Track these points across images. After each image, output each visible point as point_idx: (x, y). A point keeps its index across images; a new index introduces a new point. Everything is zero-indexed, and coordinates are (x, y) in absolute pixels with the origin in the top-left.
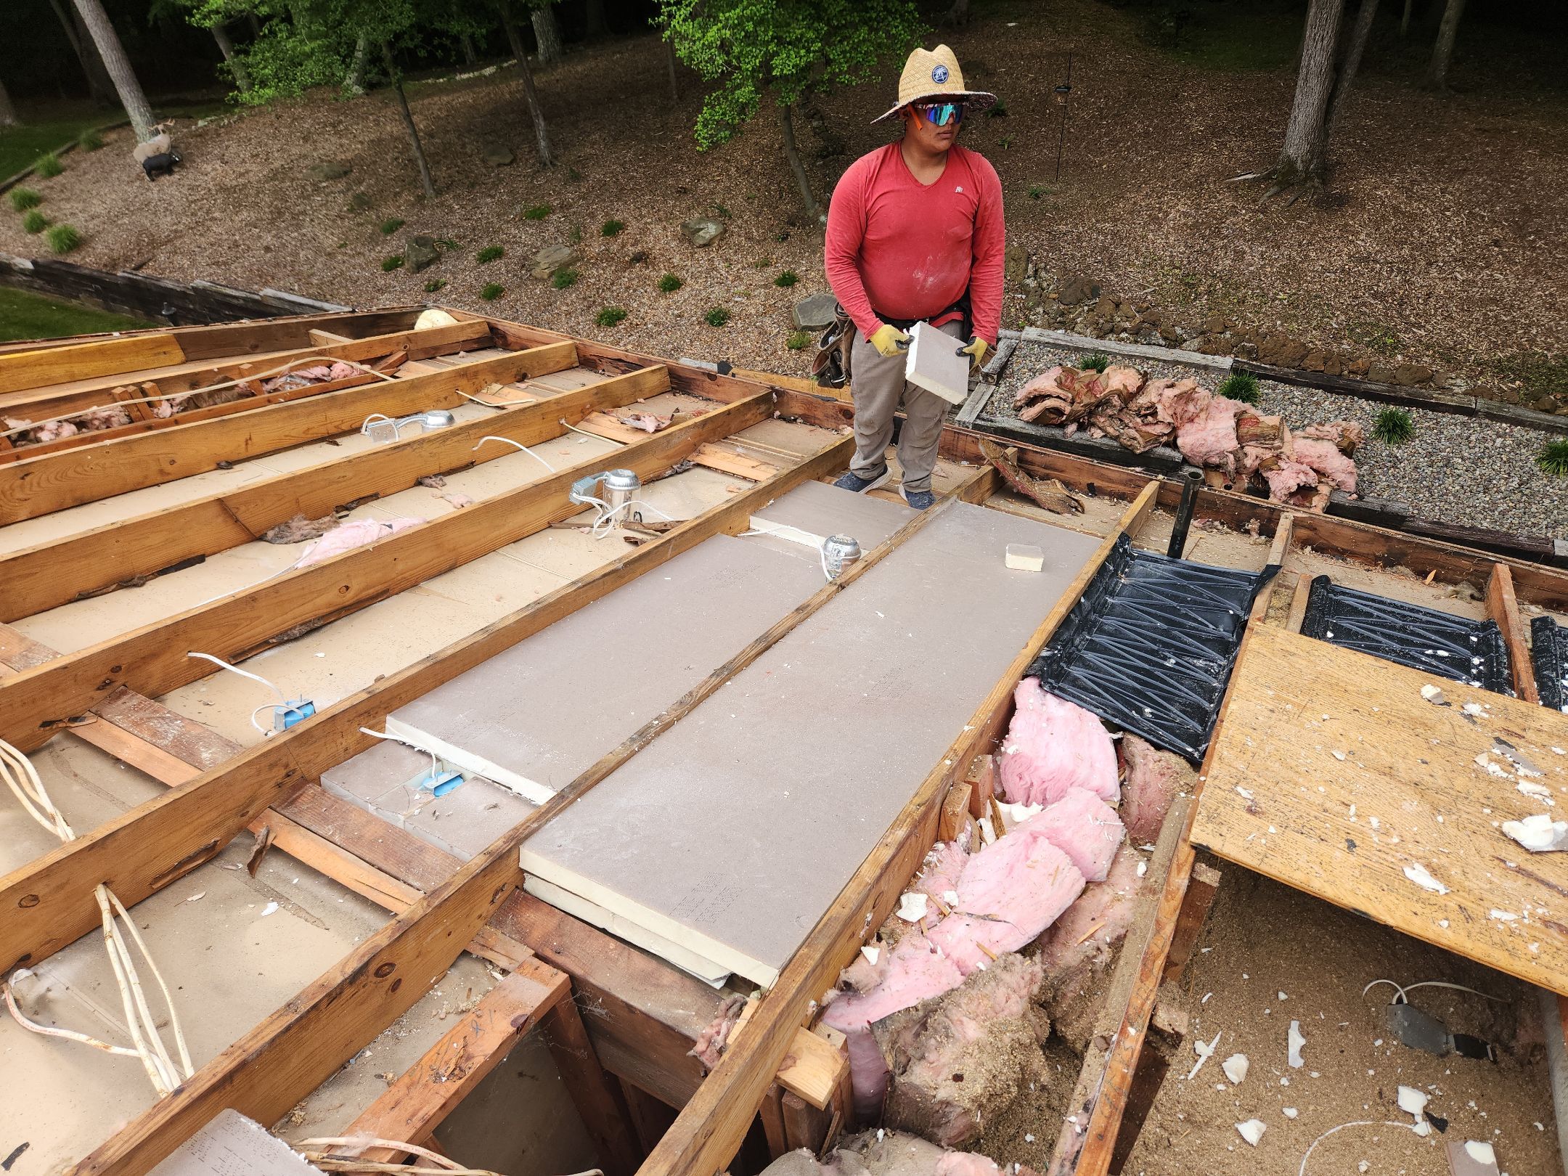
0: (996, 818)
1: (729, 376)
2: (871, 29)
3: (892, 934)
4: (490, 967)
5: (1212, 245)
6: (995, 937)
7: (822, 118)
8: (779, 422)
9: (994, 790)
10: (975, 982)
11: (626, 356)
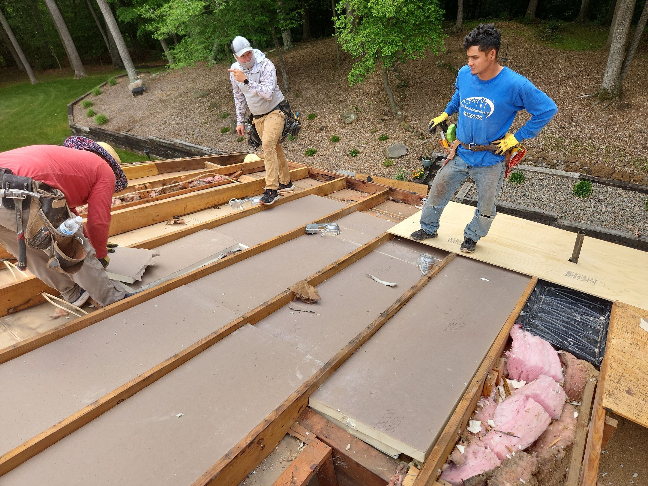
0: (505, 386)
1: (371, 183)
2: (423, 37)
3: (467, 439)
4: (298, 441)
5: (570, 125)
6: (513, 444)
7: (399, 72)
8: (393, 202)
9: (504, 373)
10: (507, 464)
11: (329, 173)
